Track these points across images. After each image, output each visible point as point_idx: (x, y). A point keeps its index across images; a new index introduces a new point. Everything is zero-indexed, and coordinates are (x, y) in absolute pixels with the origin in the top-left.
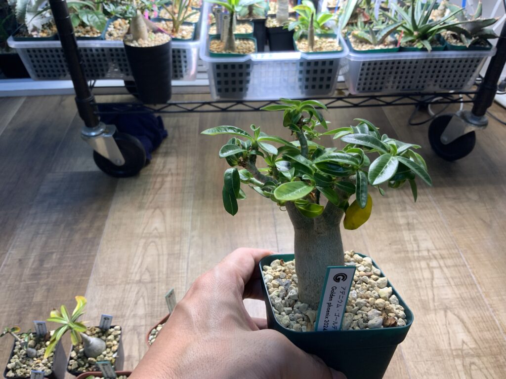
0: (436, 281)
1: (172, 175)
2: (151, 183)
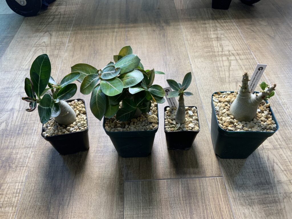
0: (232, 67)
1: (61, 15)
2: (46, 19)
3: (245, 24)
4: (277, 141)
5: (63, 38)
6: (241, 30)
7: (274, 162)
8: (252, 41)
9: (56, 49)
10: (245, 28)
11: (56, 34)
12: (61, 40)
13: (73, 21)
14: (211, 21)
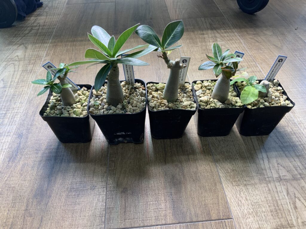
1: (39, 26)
2: (23, 30)
3: (248, 34)
4: (296, 170)
5: (39, 52)
6: (244, 41)
7: (295, 197)
8: (257, 52)
9: (31, 63)
10: (248, 38)
11: (32, 47)
12: (38, 53)
13: (53, 32)
14: (210, 32)
